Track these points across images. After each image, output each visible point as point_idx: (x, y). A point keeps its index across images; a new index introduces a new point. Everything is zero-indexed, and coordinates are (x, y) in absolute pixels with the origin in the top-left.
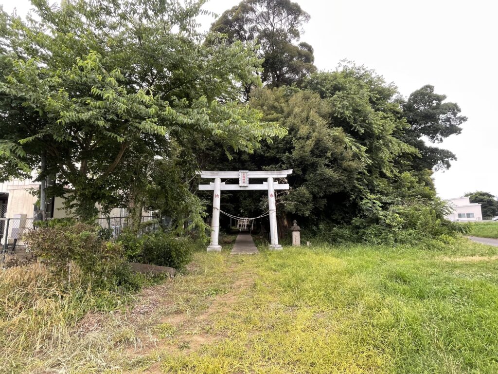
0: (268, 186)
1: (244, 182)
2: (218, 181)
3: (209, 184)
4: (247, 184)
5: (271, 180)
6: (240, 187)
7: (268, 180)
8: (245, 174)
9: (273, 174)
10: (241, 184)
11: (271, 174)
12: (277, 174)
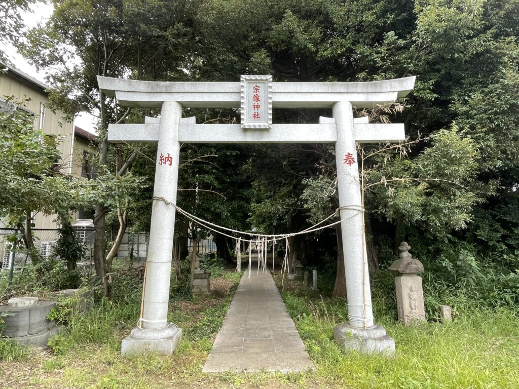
0: (337, 129)
1: (256, 116)
2: (171, 112)
3: (143, 122)
4: (266, 121)
5: (344, 111)
6: (245, 130)
7: (336, 111)
8: (262, 87)
9: (351, 90)
10: (246, 121)
11: (345, 91)
12: (365, 90)
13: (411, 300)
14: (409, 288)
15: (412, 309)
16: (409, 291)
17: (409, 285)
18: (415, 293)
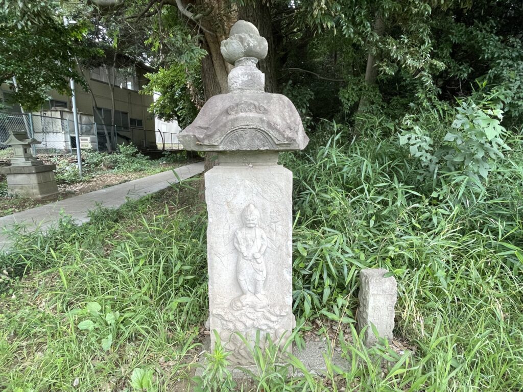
13: (242, 261)
14: (237, 214)
15: (243, 293)
16: (236, 226)
17: (240, 200)
18: (259, 232)
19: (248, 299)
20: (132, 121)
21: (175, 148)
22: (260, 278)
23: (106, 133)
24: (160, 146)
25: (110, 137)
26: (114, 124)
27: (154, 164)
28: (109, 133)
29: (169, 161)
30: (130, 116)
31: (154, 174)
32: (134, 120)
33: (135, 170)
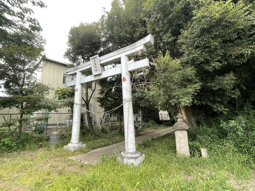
1: (96, 70)
4: (99, 71)
7: (121, 61)
9: (125, 50)
10: (94, 73)
11: (123, 52)
12: (130, 49)
16: (179, 139)
18: (182, 140)
19: (182, 149)
20: (152, 111)
21: (166, 119)
22: (183, 146)
23: (145, 116)
24: (161, 119)
25: (146, 117)
26: (147, 113)
27: (160, 126)
28: (146, 116)
29: (165, 125)
30: (151, 109)
31: (161, 130)
32: (152, 110)
33: (155, 128)
